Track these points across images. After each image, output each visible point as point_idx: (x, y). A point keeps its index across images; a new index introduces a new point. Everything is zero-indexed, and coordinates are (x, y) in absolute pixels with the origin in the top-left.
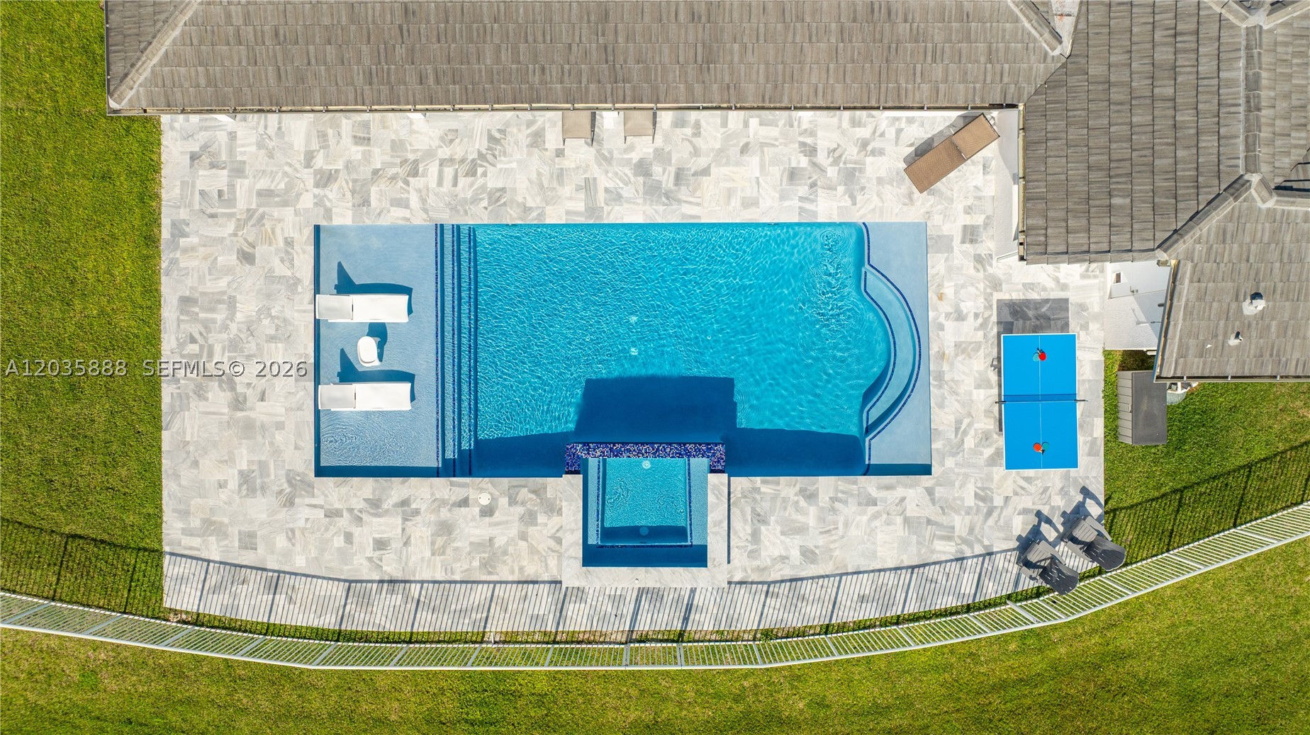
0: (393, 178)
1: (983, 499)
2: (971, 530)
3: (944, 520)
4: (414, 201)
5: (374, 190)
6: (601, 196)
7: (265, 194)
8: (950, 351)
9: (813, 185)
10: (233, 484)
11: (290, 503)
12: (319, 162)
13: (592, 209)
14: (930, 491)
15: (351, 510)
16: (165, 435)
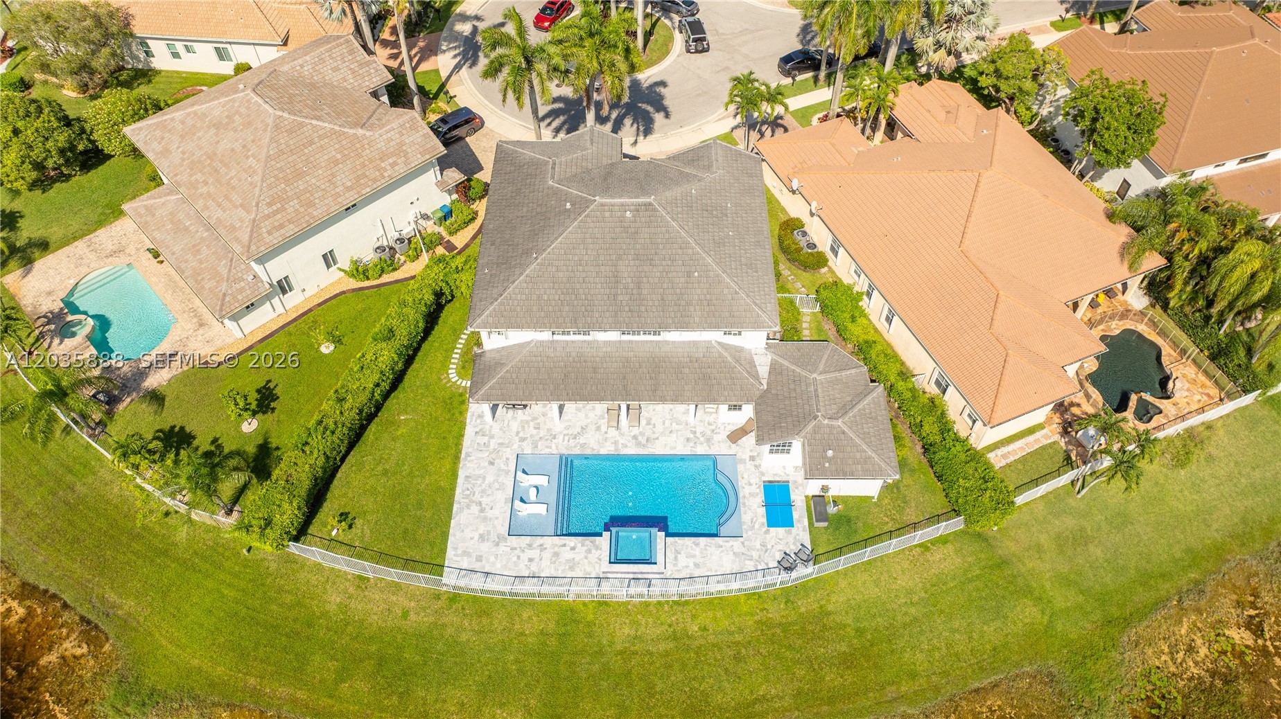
0: (547, 440)
1: (763, 546)
2: (760, 557)
3: (749, 553)
4: (554, 446)
5: (540, 443)
6: (620, 446)
7: (501, 444)
8: (747, 495)
9: (695, 443)
10: (476, 538)
11: (497, 545)
12: (521, 435)
13: (616, 450)
14: (743, 543)
15: (520, 548)
16: (452, 521)
